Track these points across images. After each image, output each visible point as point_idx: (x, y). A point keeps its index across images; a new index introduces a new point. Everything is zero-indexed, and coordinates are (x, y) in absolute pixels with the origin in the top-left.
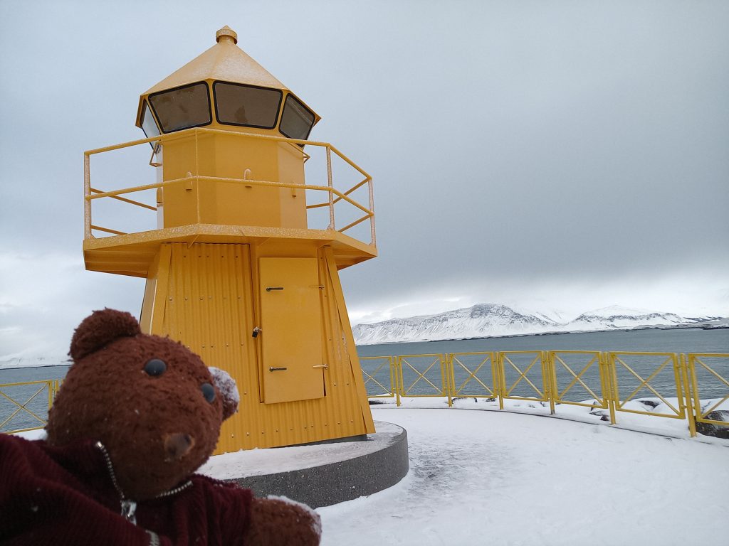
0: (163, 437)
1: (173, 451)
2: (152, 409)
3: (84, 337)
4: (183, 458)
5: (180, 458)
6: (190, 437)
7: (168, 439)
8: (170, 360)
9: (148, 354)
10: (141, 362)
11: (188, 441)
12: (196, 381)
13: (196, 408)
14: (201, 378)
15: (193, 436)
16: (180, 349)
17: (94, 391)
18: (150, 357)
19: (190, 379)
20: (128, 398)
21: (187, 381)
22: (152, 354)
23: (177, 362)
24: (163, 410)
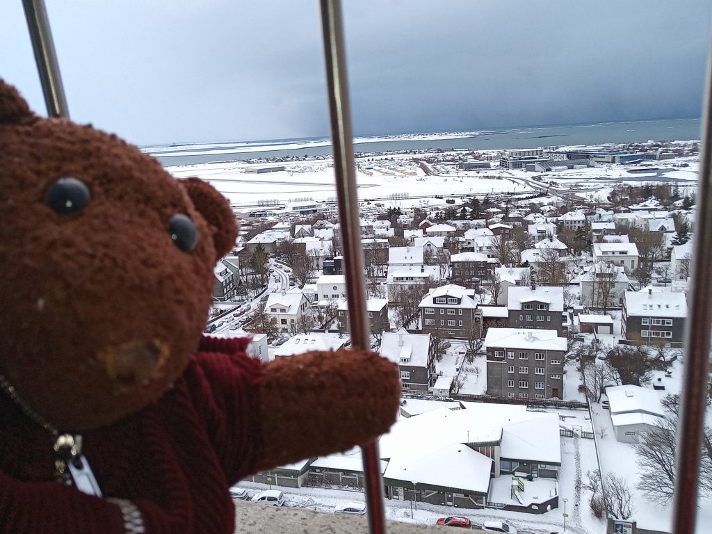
1: (129, 378)
6: (157, 342)
8: (95, 178)
9: (49, 169)
10: (34, 185)
11: (156, 352)
12: (155, 215)
13: (160, 282)
14: (165, 206)
15: (164, 340)
16: (115, 151)
18: (52, 174)
19: (141, 214)
21: (137, 219)
22: (58, 169)
23: (110, 181)
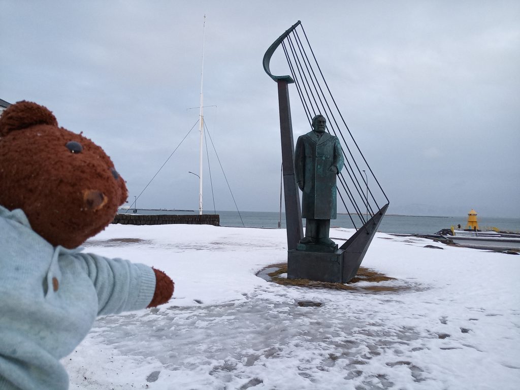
0: (83, 191)
1: (90, 203)
2: (74, 171)
3: (9, 115)
4: (97, 211)
5: (95, 211)
6: (104, 195)
7: (87, 194)
11: (103, 199)
15: (106, 195)
17: (22, 156)
20: (53, 163)
24: (83, 172)
